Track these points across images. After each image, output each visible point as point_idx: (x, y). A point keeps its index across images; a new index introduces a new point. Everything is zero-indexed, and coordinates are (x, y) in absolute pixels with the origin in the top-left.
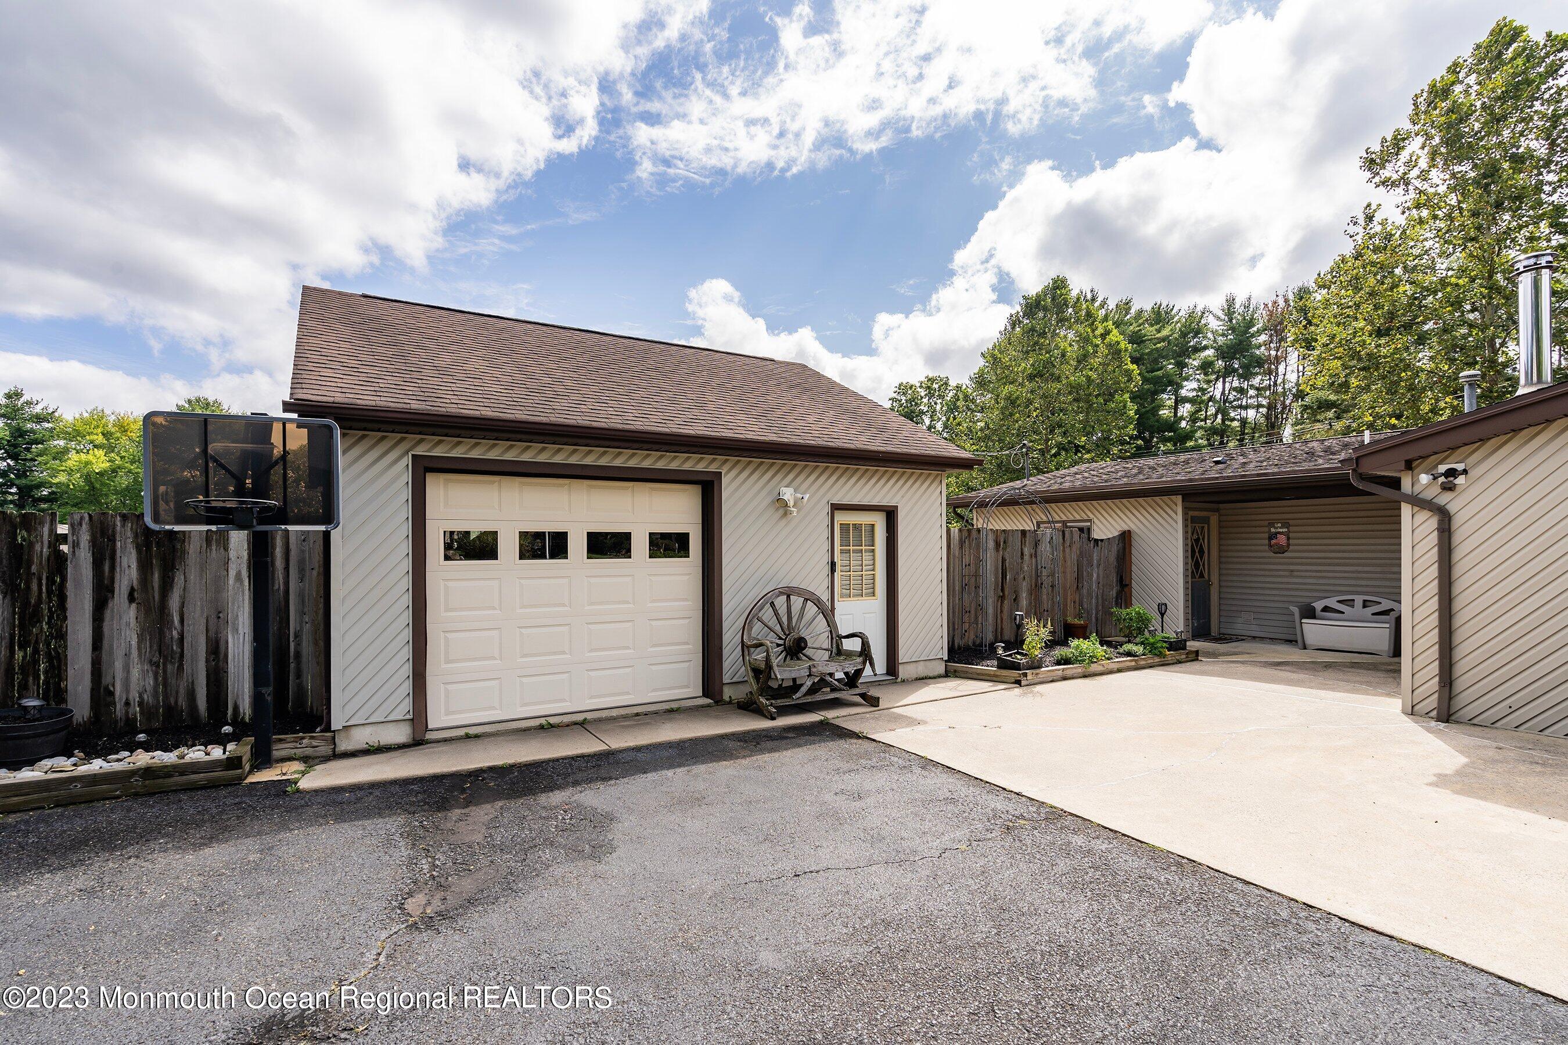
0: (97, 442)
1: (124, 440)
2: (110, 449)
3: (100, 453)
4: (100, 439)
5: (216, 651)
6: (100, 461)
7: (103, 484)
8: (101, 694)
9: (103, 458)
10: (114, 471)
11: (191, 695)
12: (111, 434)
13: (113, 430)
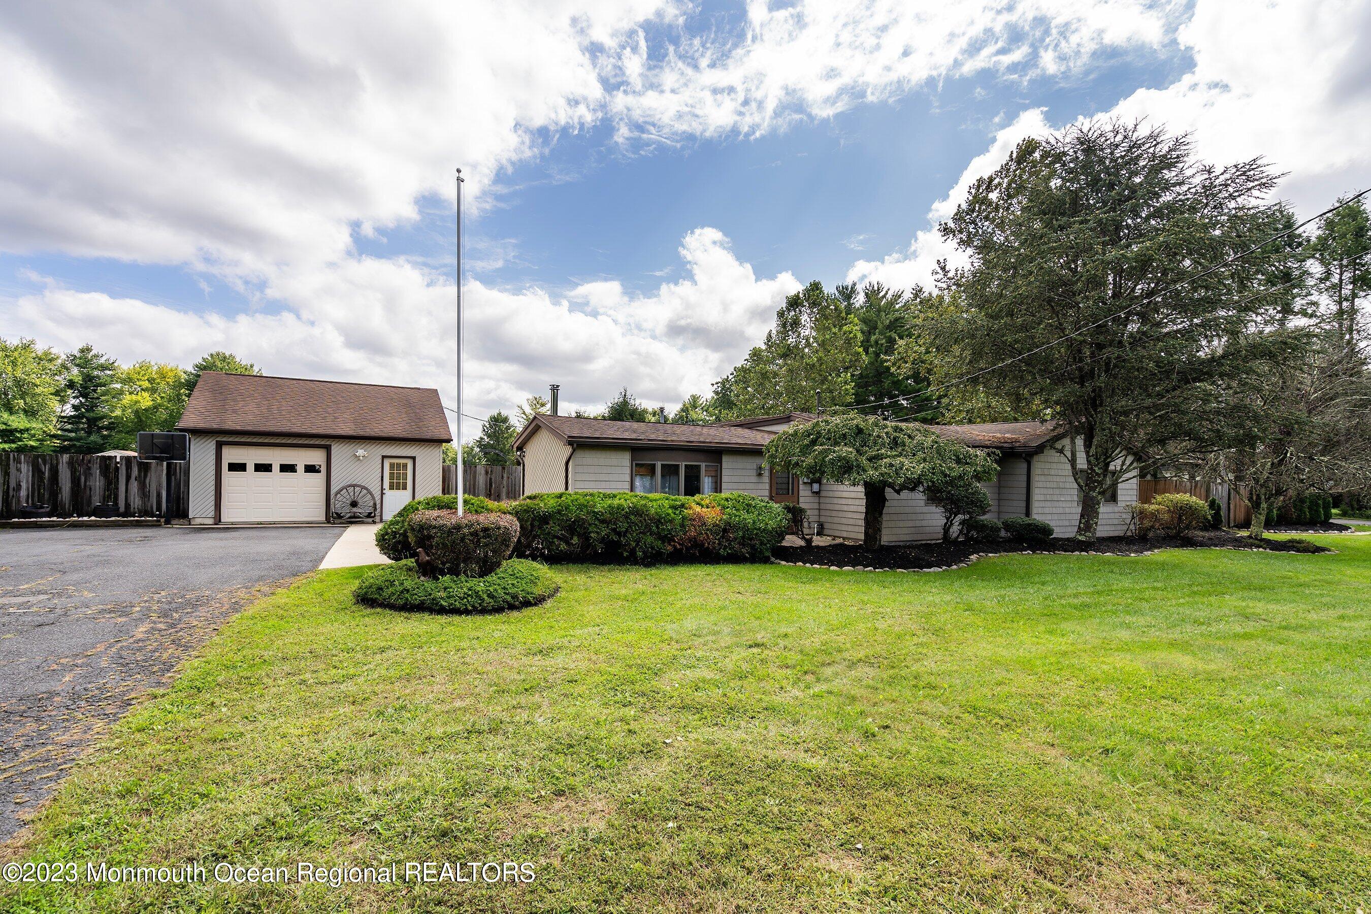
0: (144, 387)
1: (163, 385)
2: (153, 391)
3: (146, 394)
4: (146, 384)
5: (159, 495)
6: (146, 401)
7: (147, 417)
8: (127, 505)
9: (148, 398)
10: (155, 407)
11: (152, 507)
12: (154, 380)
13: (155, 377)
